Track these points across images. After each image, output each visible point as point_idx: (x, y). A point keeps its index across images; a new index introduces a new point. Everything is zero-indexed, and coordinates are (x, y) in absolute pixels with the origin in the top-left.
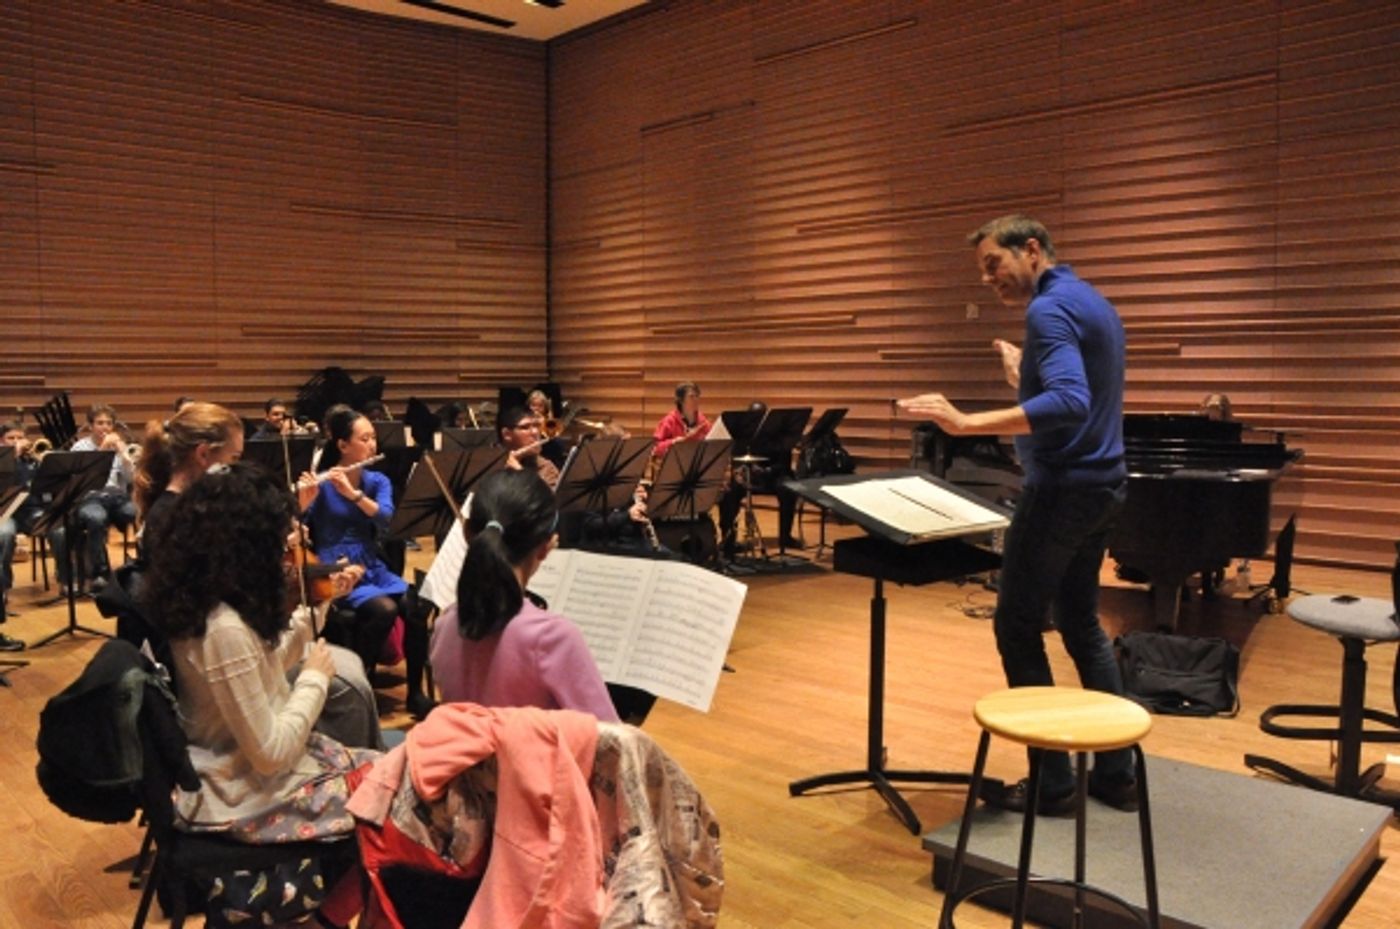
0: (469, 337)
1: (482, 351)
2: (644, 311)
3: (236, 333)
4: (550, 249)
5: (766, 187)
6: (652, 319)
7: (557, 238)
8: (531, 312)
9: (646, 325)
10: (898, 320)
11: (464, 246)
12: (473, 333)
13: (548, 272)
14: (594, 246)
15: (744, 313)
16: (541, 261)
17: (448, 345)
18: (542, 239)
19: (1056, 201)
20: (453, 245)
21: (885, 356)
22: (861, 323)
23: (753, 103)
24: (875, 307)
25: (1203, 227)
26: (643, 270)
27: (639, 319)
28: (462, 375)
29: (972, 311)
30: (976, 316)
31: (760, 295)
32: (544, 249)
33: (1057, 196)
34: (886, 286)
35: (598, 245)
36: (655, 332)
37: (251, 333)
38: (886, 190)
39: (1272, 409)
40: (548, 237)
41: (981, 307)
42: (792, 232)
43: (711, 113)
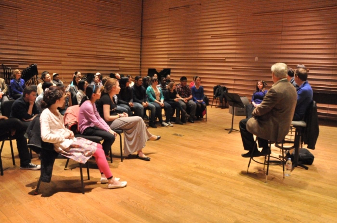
0: (122, 58)
1: (126, 62)
2: (168, 54)
3: (66, 55)
4: (142, 38)
5: (202, 25)
6: (170, 56)
7: (143, 35)
8: (137, 53)
9: (168, 58)
10: (237, 60)
11: (122, 36)
12: (123, 58)
13: (141, 43)
14: (154, 37)
15: (196, 56)
16: (139, 40)
17: (117, 60)
18: (140, 35)
19: (280, 34)
20: (119, 35)
21: (233, 68)
22: (227, 60)
23: (200, 4)
24: (231, 56)
25: (316, 42)
26: (168, 44)
27: (166, 56)
28: (120, 68)
29: (256, 59)
30: (258, 60)
31: (200, 52)
32: (141, 37)
33: (280, 33)
34: (234, 51)
35: (156, 37)
36: (171, 60)
37: (70, 55)
38: (235, 28)
39: (331, 86)
40: (141, 34)
41: (259, 58)
42: (210, 37)
43: (189, 6)
